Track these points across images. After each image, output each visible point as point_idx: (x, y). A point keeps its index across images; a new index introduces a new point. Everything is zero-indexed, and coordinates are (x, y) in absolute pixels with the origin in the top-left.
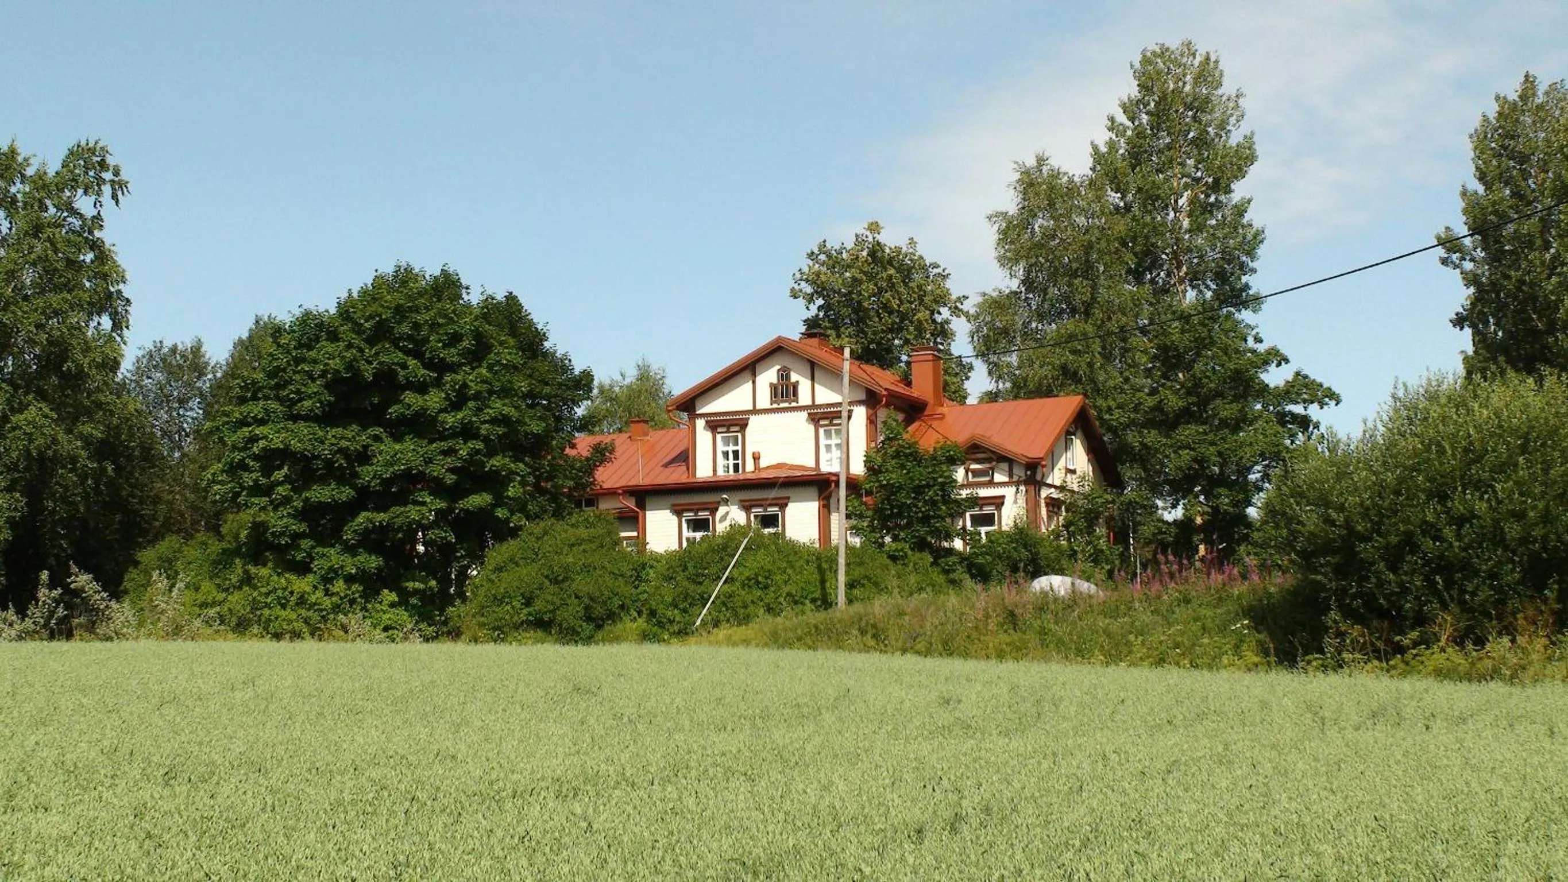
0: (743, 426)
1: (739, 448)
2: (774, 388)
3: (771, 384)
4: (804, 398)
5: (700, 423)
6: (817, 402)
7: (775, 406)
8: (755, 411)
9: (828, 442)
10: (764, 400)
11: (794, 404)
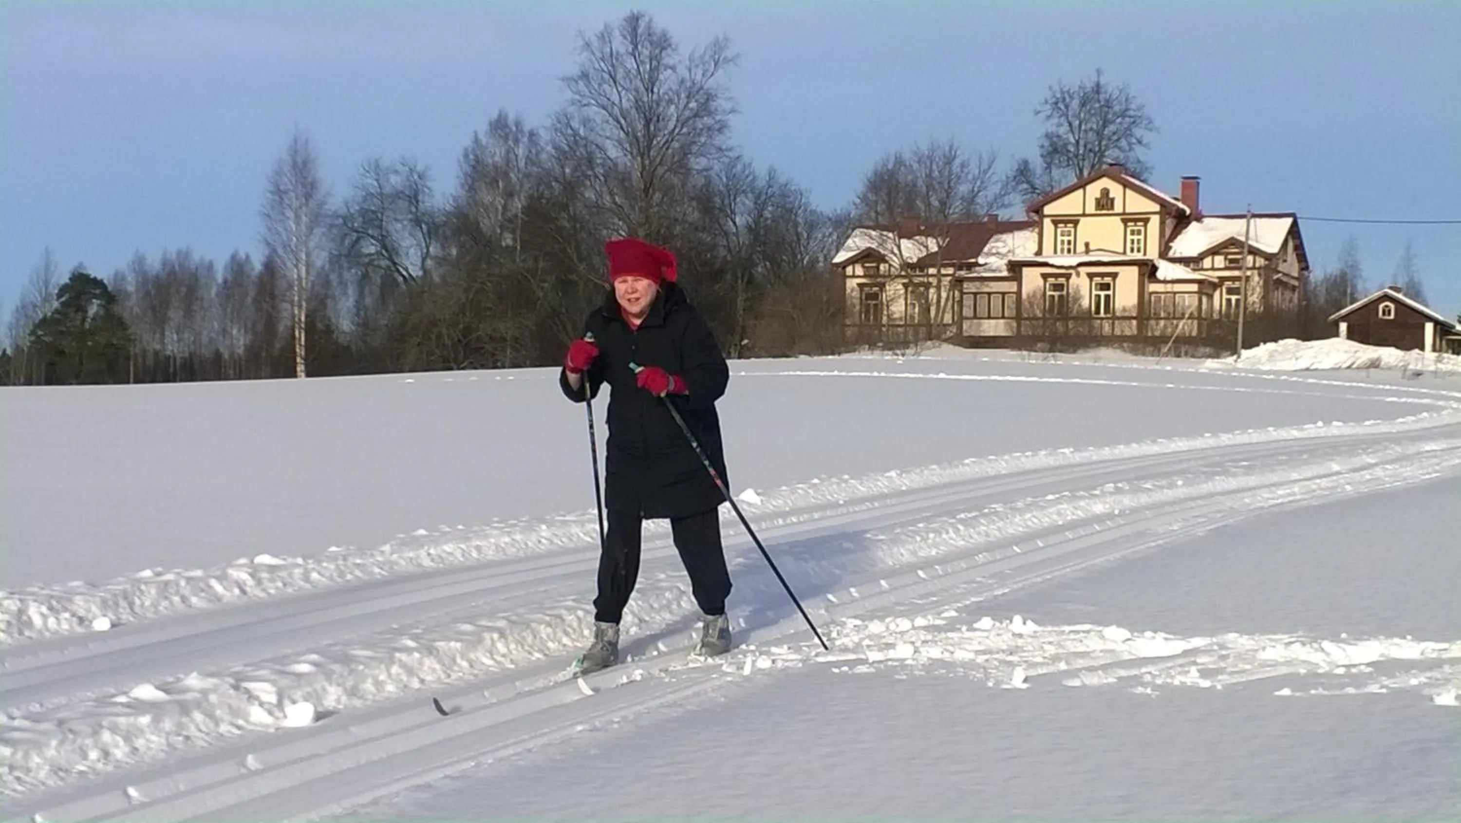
0: (1076, 223)
1: (1072, 238)
2: (1098, 201)
3: (1097, 199)
4: (1118, 208)
5: (1047, 222)
6: (1127, 211)
7: (1099, 212)
8: (1084, 215)
9: (1133, 237)
10: (1091, 208)
11: (1111, 212)
